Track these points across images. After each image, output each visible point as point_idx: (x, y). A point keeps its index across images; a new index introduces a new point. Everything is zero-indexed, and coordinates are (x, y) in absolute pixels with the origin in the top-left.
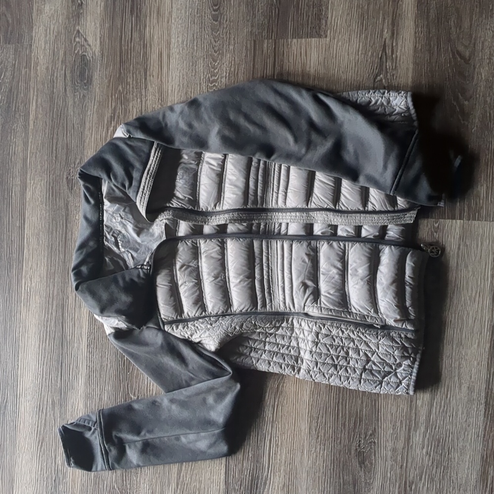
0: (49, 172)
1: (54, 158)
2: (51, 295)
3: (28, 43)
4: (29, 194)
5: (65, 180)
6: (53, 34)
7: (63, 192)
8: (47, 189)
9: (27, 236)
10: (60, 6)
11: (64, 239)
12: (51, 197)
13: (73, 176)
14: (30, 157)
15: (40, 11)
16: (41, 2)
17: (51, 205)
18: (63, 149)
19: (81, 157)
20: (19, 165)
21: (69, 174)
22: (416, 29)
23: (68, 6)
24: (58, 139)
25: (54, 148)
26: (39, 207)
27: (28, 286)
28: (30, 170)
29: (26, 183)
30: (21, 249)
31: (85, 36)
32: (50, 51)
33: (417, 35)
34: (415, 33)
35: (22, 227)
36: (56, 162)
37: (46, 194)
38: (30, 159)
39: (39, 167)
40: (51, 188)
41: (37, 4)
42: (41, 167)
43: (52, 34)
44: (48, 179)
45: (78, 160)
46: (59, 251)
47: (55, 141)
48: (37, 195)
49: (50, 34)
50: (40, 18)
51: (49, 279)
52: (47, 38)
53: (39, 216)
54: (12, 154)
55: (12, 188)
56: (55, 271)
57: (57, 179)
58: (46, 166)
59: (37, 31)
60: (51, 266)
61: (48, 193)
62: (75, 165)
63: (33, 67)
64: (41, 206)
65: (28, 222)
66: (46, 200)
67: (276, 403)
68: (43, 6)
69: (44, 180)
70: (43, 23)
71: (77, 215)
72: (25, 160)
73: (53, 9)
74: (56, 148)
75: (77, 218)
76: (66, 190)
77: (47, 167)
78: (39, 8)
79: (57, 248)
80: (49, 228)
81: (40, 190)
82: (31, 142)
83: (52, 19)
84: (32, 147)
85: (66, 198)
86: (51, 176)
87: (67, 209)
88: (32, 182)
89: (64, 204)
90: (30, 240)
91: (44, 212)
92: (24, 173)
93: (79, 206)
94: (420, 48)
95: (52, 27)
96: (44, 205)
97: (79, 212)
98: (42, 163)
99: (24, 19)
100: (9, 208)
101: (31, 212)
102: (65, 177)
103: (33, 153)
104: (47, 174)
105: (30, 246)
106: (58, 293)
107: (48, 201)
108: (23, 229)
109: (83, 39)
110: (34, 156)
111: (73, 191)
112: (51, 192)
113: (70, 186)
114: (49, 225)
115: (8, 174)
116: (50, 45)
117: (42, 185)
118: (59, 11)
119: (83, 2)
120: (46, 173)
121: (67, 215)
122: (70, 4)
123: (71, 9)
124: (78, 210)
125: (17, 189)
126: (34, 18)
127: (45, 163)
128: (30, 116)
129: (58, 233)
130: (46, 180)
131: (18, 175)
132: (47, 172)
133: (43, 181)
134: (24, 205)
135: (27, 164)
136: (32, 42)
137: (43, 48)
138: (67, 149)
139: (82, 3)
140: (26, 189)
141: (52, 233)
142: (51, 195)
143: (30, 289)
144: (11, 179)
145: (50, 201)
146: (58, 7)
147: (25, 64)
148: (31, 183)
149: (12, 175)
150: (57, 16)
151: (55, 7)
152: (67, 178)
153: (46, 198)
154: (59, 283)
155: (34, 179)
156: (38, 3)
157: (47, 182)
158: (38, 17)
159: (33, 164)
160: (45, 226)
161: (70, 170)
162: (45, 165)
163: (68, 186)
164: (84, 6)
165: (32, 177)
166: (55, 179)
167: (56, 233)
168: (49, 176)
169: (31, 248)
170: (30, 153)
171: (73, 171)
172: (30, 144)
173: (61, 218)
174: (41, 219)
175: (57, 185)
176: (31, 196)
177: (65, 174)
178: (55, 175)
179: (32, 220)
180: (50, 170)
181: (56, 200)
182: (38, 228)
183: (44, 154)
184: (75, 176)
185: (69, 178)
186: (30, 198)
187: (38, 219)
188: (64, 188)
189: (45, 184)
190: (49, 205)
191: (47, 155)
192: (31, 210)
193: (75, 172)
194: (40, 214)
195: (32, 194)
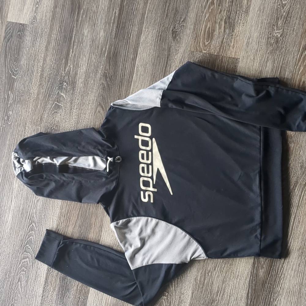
0: (160, 25)
1: (165, 16)
4: (143, 38)
5: (171, 31)
7: (168, 39)
8: (156, 36)
9: (137, 65)
11: (164, 71)
14: (148, 12)
17: (158, 47)
18: (173, 10)
19: (185, 17)
20: (139, 17)
21: (175, 28)
24: (170, 4)
25: (166, 9)
26: (149, 48)
28: (146, 21)
29: (142, 30)
30: (131, 74)
35: (134, 59)
36: (166, 19)
37: (156, 39)
39: (153, 21)
40: (159, 35)
42: (155, 21)
44: (159, 29)
45: (182, 19)
47: (168, 4)
48: (149, 39)
53: (148, 53)
54: (135, 9)
55: (131, 33)
57: (165, 30)
61: (157, 39)
62: (180, 22)
64: (151, 47)
65: (140, 56)
66: (155, 43)
69: (156, 30)
71: (176, 56)
72: (143, 15)
74: (168, 10)
75: (175, 57)
76: (171, 38)
77: (159, 21)
80: (154, 62)
81: (151, 36)
84: (150, 7)
85: (170, 43)
86: (161, 27)
87: (169, 51)
88: (147, 30)
89: (168, 47)
90: (139, 69)
91: (151, 50)
92: (141, 23)
93: (178, 50)
96: (153, 46)
97: (178, 54)
98: (156, 18)
101: (143, 50)
102: (171, 29)
103: (150, 11)
104: (158, 26)
107: (156, 44)
108: (135, 60)
110: (150, 13)
111: (175, 39)
112: (159, 38)
113: (174, 36)
114: (155, 60)
115: (129, 23)
117: (154, 33)
120: (157, 25)
121: (169, 55)
124: (177, 52)
125: (135, 33)
127: (158, 19)
129: (160, 66)
130: (157, 30)
131: (137, 24)
132: (158, 25)
133: (154, 31)
134: (138, 45)
138: (176, 11)
140: (141, 33)
141: (156, 66)
142: (159, 40)
144: (131, 26)
145: (158, 44)
148: (145, 31)
149: (132, 23)
152: (173, 30)
153: (155, 42)
155: (148, 28)
157: (157, 31)
159: (149, 18)
160: (151, 61)
161: (176, 25)
162: (157, 20)
163: (172, 35)
165: (147, 26)
166: (163, 30)
167: (159, 65)
168: (160, 27)
169: (139, 74)
170: (148, 11)
171: (177, 26)
172: (148, 4)
173: (164, 56)
174: (149, 55)
175: (164, 34)
176: (144, 39)
177: (172, 27)
178: (163, 28)
179: (143, 55)
180: (161, 23)
181: (162, 44)
182: (146, 61)
183: (158, 12)
184: (179, 30)
185: (174, 30)
186: (143, 40)
187: (147, 55)
188: (169, 37)
189: (156, 32)
190: (157, 46)
191: (160, 14)
192: (143, 49)
193: (179, 27)
194: (149, 52)
195: (145, 38)
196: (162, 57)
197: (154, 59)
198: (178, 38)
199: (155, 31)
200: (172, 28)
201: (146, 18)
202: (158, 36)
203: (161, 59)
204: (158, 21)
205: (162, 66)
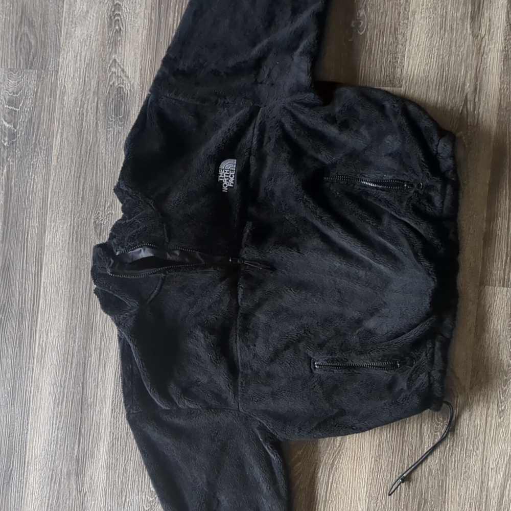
0: (74, 215)
1: (80, 199)
2: (71, 353)
3: (53, 69)
4: (48, 238)
6: (85, 62)
7: (90, 238)
8: (70, 234)
9: (44, 284)
10: (94, 31)
12: (74, 242)
13: (102, 221)
14: (51, 196)
15: (69, 35)
16: (71, 25)
17: (74, 251)
18: (92, 190)
19: (113, 200)
20: (38, 204)
21: (98, 218)
22: (501, 85)
23: (103, 32)
24: (85, 179)
25: (81, 188)
26: (60, 254)
27: (43, 341)
28: (51, 211)
29: (45, 226)
30: (36, 299)
31: (122, 67)
32: (79, 80)
33: (502, 91)
34: (500, 89)
35: (38, 274)
36: (82, 204)
37: (69, 239)
38: (51, 199)
39: (62, 208)
40: (75, 232)
41: (66, 27)
42: (65, 208)
43: (83, 60)
44: (72, 222)
45: (109, 203)
46: (82, 303)
47: (82, 180)
48: (58, 240)
49: (80, 60)
50: (69, 43)
51: (68, 334)
52: (78, 65)
53: (59, 263)
54: (29, 191)
55: (28, 230)
56: (76, 325)
57: (83, 222)
58: (70, 208)
59: (65, 56)
60: (72, 319)
61: (71, 239)
62: (105, 208)
63: (59, 97)
64: (62, 252)
65: (47, 268)
66: (69, 246)
67: (330, 480)
68: (73, 30)
69: (67, 223)
70: (72, 48)
72: (44, 200)
73: (86, 34)
74: (83, 189)
76: (93, 236)
77: (72, 208)
78: (69, 31)
79: (80, 299)
80: (71, 277)
81: (62, 233)
82: (53, 181)
83: (83, 44)
84: (55, 186)
86: (76, 218)
88: (53, 224)
90: (48, 290)
91: (65, 258)
92: (43, 214)
94: (505, 105)
95: (83, 54)
96: (66, 250)
98: (65, 204)
99: (50, 42)
100: (24, 252)
101: (50, 258)
102: (93, 221)
103: (55, 192)
104: (71, 217)
105: (47, 296)
106: (79, 350)
107: (71, 246)
108: (39, 276)
109: (120, 70)
110: (56, 196)
111: (101, 237)
112: (75, 237)
113: (98, 232)
114: (71, 274)
115: (24, 214)
116: (80, 73)
117: (65, 228)
118: (92, 37)
119: (122, 28)
120: (69, 215)
122: (106, 29)
123: (107, 35)
125: (33, 232)
126: (62, 41)
127: (69, 204)
128: (53, 151)
129: (81, 283)
130: (70, 223)
131: (35, 216)
132: (71, 215)
133: (65, 225)
134: (41, 249)
135: (47, 205)
136: (58, 69)
137: (72, 75)
138: (97, 190)
139: (120, 29)
140: (45, 232)
141: (74, 283)
142: (74, 240)
143: (45, 344)
144: (28, 220)
145: (74, 247)
146: (91, 32)
147: (49, 93)
148: (51, 226)
149: (28, 215)
150: (90, 42)
151: (87, 31)
152: (95, 222)
153: (69, 243)
154: (81, 338)
155: (55, 221)
156: (68, 25)
157: (70, 225)
158: (67, 41)
159: (54, 204)
160: (66, 275)
161: (99, 213)
162: (68, 207)
163: (96, 231)
164: (123, 33)
165: (53, 218)
166: (80, 222)
167: (79, 283)
168: (74, 219)
169: (48, 298)
170: (51, 192)
171: (102, 215)
172: (51, 182)
173: (86, 266)
174: (62, 266)
175: (82, 230)
176: (51, 240)
177: (93, 217)
178: (80, 219)
179: (51, 267)
180: (74, 212)
181: (80, 246)
182: (58, 276)
183: (68, 194)
184: (104, 221)
185: (97, 222)
186: (50, 242)
187: (58, 266)
188: (91, 233)
189: (68, 227)
190: (72, 251)
191: (72, 196)
192: (50, 256)
193: (105, 216)
194: (61, 261)
195: (52, 237)
196: (83, 268)
197: (70, 272)
198: (104, 234)
199: (67, 225)
200: (94, 219)
201: (50, 204)
202: (73, 233)
203: (81, 271)
204: (69, 209)
205: (85, 283)
